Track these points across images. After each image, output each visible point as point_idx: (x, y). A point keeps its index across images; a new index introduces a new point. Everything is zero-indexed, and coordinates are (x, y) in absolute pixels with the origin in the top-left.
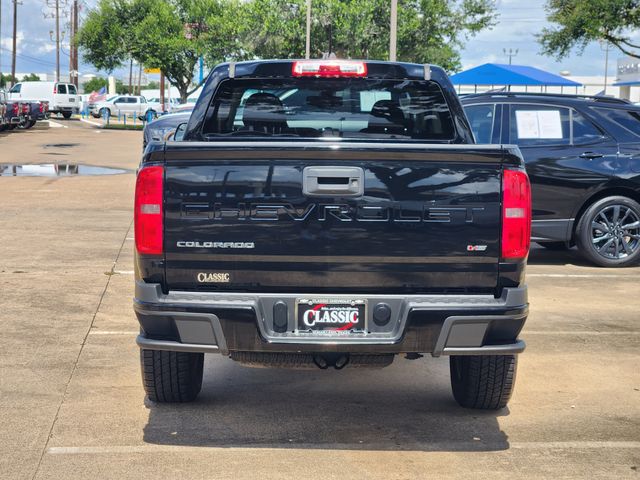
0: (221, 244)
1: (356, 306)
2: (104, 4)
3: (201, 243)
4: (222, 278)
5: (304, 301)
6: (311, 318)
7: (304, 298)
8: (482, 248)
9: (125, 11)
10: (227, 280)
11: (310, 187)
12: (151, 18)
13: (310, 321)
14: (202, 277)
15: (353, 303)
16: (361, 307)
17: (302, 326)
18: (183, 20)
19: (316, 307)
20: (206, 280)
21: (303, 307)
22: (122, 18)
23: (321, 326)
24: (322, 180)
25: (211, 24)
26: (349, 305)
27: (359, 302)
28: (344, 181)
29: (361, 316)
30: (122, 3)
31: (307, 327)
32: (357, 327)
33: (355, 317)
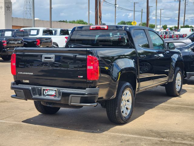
0: (27, 73)
1: (55, 90)
3: (23, 73)
5: (44, 88)
6: (46, 93)
8: (82, 77)
10: (29, 82)
11: (43, 59)
15: (54, 90)
19: (47, 90)
21: (44, 90)
23: (48, 95)
27: (55, 89)
28: (50, 58)
29: (56, 93)
31: (45, 95)
32: (55, 96)
33: (55, 93)
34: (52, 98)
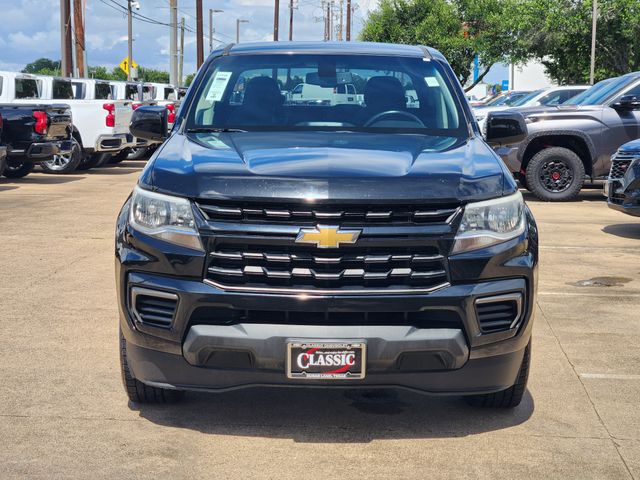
2: (385, 5)
9: (405, 11)
12: (431, 18)
18: (461, 19)
22: (402, 18)
25: (491, 21)
30: (402, 4)
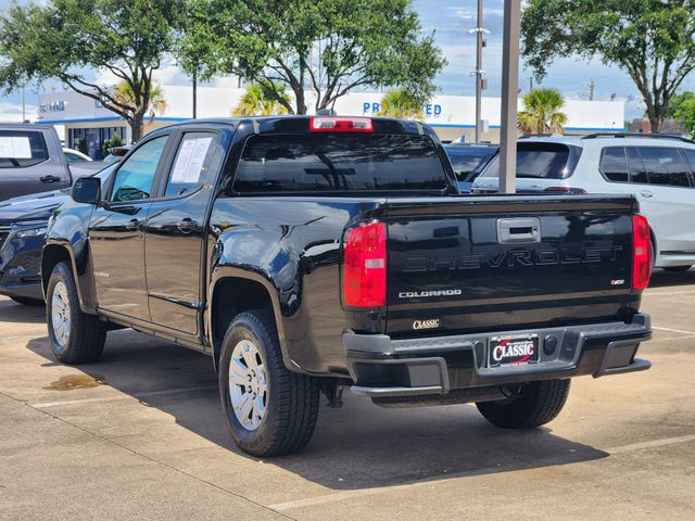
0: (435, 293)
1: (533, 339)
3: (419, 294)
4: (433, 324)
5: (494, 339)
6: (499, 354)
7: (495, 337)
8: (620, 282)
10: (437, 326)
11: (504, 236)
13: (498, 357)
14: (417, 324)
15: (529, 337)
16: (535, 340)
17: (493, 362)
19: (503, 343)
20: (420, 327)
21: (493, 344)
23: (507, 360)
24: (513, 231)
26: (527, 339)
27: (535, 335)
28: (528, 230)
29: (535, 349)
31: (496, 362)
32: (532, 358)
33: (531, 349)
34: (523, 367)
